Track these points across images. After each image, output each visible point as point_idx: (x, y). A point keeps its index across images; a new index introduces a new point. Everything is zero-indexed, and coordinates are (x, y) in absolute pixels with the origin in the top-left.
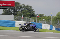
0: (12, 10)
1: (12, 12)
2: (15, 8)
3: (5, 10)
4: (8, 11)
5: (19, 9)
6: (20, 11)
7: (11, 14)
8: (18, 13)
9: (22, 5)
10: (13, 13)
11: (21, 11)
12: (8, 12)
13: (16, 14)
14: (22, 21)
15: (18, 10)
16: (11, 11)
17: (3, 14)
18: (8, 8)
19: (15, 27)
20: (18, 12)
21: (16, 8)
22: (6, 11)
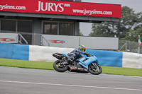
0: (115, 26)
1: (115, 31)
2: (122, 22)
3: (97, 25)
4: (104, 27)
5: (131, 24)
6: (133, 28)
7: (111, 34)
8: (128, 34)
9: (139, 14)
10: (115, 34)
11: (135, 29)
12: (103, 31)
13: (124, 37)
14: (137, 52)
15: (127, 27)
16: (111, 28)
17: (92, 35)
18: (104, 21)
19: (121, 66)
20: (128, 30)
21: (124, 21)
22: (98, 27)
